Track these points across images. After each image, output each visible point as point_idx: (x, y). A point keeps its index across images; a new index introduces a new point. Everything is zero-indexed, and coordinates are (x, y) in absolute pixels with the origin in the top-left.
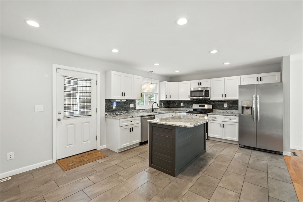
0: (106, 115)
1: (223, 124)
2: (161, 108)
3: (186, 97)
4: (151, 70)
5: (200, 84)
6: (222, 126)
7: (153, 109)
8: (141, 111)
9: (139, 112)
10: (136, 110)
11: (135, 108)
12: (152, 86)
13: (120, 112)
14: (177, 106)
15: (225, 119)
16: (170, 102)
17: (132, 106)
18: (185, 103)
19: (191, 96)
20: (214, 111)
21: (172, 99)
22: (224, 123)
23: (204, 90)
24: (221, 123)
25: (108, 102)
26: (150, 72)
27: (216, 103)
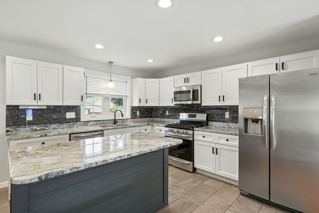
0: (7, 131)
1: (217, 149)
2: (134, 118)
3: (168, 101)
4: (112, 61)
5: (187, 80)
6: (215, 151)
7: (115, 120)
8: (90, 123)
9: (87, 125)
10: (80, 121)
11: (77, 119)
12: (111, 85)
13: (43, 125)
14: (161, 115)
15: (219, 140)
16: (153, 109)
17: (70, 115)
18: (171, 110)
19: (175, 101)
20: (211, 124)
21: (150, 104)
22: (217, 146)
23: (192, 90)
24: (213, 145)
25: (14, 110)
26: (109, 62)
27: (213, 111)
